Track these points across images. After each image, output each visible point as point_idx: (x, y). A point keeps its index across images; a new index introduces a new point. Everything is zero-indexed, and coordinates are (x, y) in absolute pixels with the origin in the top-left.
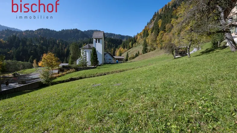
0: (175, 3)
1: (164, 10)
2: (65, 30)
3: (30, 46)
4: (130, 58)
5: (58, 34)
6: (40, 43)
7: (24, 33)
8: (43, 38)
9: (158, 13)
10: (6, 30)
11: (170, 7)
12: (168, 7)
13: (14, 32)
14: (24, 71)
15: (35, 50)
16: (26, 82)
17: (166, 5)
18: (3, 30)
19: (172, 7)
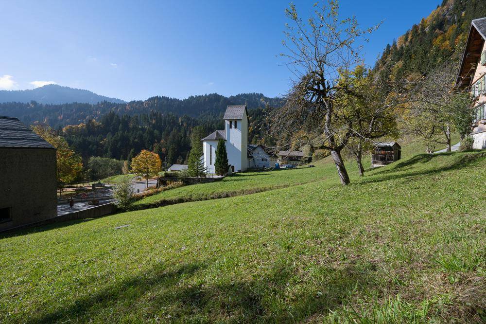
0: (441, 18)
1: (410, 38)
2: (195, 96)
3: (133, 131)
4: (317, 156)
5: (183, 105)
6: (150, 124)
7: (127, 107)
8: (155, 115)
9: (395, 45)
10: (102, 103)
11: (427, 30)
12: (423, 29)
13: (114, 105)
14: (112, 178)
15: (141, 137)
16: (100, 202)
17: (415, 27)
18: (98, 103)
19: (433, 28)
